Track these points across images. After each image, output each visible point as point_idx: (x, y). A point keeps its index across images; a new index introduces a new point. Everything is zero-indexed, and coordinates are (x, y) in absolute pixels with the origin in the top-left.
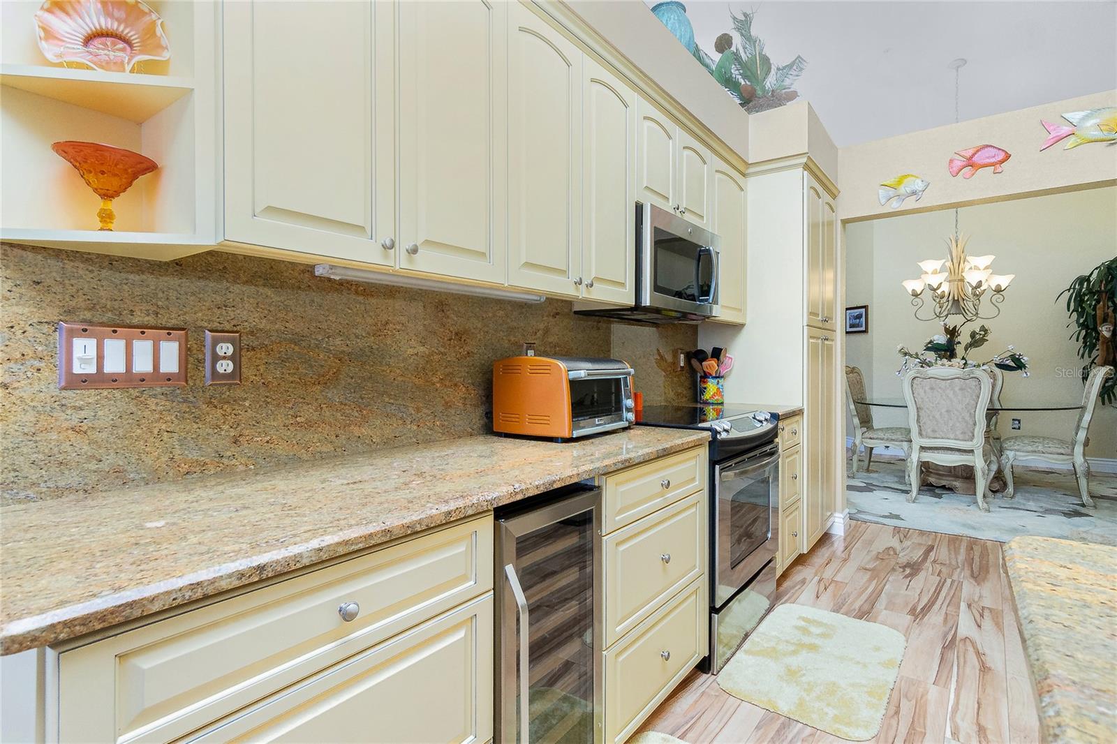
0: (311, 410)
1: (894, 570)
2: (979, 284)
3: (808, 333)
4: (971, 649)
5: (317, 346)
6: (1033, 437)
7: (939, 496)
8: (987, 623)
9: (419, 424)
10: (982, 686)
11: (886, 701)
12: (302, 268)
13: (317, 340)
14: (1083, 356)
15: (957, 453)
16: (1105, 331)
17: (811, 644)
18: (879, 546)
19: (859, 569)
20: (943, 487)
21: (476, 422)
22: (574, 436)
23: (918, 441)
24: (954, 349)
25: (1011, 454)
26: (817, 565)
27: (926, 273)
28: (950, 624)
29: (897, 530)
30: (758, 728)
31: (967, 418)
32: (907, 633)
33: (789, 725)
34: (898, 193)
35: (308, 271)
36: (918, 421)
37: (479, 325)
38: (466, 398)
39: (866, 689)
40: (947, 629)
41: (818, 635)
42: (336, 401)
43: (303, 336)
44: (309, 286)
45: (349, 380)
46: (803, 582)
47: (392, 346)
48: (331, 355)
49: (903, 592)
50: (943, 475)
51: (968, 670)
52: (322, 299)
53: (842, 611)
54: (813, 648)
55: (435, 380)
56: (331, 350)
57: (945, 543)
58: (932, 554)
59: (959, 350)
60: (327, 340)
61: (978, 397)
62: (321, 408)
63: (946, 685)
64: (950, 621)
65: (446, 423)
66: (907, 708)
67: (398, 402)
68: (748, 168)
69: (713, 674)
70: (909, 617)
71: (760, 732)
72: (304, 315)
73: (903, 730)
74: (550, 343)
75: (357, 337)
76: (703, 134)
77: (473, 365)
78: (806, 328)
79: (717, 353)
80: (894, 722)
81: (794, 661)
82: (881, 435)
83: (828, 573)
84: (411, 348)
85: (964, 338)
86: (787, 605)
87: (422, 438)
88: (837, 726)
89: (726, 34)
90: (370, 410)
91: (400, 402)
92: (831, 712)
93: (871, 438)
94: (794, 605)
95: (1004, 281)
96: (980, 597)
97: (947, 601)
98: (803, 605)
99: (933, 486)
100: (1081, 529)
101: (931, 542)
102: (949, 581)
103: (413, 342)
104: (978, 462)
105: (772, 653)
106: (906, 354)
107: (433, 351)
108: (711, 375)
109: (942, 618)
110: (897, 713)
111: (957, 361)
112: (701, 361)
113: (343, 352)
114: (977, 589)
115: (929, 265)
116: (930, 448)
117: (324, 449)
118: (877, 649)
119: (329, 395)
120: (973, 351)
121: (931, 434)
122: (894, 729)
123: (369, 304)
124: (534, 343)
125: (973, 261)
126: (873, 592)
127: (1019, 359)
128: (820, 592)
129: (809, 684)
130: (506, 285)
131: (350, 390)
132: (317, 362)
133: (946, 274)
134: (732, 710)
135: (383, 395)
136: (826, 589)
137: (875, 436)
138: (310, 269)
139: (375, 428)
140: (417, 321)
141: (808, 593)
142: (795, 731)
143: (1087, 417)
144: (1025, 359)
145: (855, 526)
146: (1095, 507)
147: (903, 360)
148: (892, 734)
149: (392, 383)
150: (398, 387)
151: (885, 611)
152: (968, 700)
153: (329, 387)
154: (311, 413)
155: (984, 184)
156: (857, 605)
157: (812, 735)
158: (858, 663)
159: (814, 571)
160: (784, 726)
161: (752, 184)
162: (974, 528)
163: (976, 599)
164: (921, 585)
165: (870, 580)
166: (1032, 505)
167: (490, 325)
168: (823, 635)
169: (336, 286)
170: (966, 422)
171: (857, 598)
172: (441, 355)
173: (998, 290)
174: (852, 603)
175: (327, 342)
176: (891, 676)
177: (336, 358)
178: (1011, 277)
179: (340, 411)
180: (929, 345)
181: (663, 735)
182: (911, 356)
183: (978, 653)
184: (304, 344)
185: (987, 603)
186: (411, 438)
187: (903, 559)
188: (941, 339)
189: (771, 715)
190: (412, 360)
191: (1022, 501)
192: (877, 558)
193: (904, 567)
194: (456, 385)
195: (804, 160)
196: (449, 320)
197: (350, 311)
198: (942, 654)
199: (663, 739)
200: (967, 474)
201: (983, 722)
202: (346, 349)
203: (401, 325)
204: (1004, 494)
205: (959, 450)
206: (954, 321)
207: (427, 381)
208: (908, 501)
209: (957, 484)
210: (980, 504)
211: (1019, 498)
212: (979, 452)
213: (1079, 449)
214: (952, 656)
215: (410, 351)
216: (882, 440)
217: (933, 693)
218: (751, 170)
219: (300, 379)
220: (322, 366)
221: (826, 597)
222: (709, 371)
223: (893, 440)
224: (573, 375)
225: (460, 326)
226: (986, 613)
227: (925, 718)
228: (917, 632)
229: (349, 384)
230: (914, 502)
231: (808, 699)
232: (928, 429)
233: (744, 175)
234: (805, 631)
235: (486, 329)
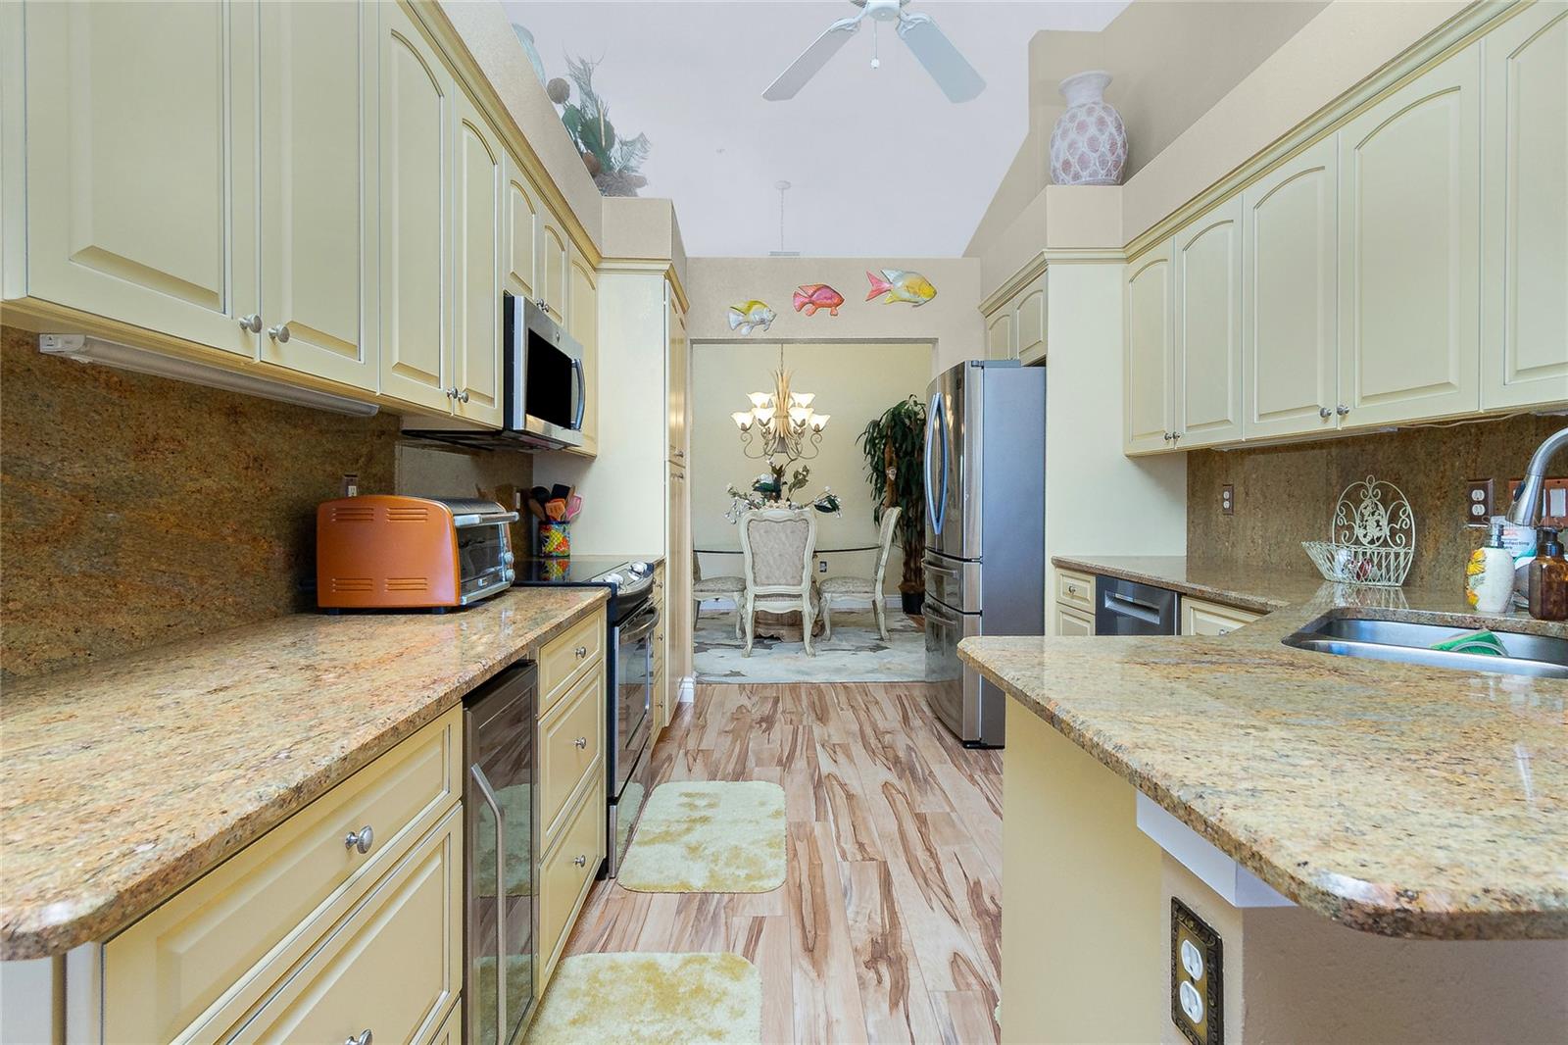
0: (33, 589)
1: (751, 727)
2: (803, 422)
3: (671, 470)
4: (835, 783)
5: (43, 476)
6: (845, 578)
7: (769, 647)
8: (841, 758)
9: (203, 603)
10: (852, 811)
11: (785, 847)
12: (16, 336)
13: (43, 465)
14: (874, 499)
15: (787, 598)
16: (891, 474)
17: (701, 818)
18: (731, 707)
19: (719, 734)
20: (772, 638)
21: (282, 596)
22: (464, 603)
23: (752, 590)
24: (780, 490)
25: (827, 596)
26: (677, 738)
27: (756, 406)
28: (813, 766)
29: (742, 687)
30: (679, 912)
31: (797, 562)
32: (781, 783)
33: (707, 900)
34: (749, 320)
35: (27, 343)
36: (753, 568)
37: (286, 448)
38: (268, 560)
39: (765, 843)
40: (812, 771)
41: (705, 806)
42: (74, 570)
43: (18, 458)
44: (29, 370)
45: (97, 535)
46: (670, 758)
47: (164, 478)
48: (66, 492)
49: (766, 746)
50: (770, 625)
51: (838, 799)
52: (51, 394)
53: (719, 777)
54: (704, 820)
55: (226, 531)
56: (67, 483)
57: (787, 692)
58: (780, 705)
59: (785, 489)
60: (59, 465)
61: (807, 540)
62: (51, 585)
63: (826, 819)
64: (813, 763)
65: (242, 600)
66: (801, 847)
67: (173, 569)
68: (600, 262)
69: (611, 878)
70: (778, 768)
71: (682, 915)
72: (21, 420)
73: (805, 867)
74: (375, 475)
75: (109, 460)
76: (563, 213)
77: (278, 508)
78: (668, 463)
79: (562, 492)
80: (795, 864)
81: (693, 838)
82: (711, 586)
83: (691, 744)
84: (191, 480)
85: (788, 478)
86: (663, 786)
87: (208, 625)
88: (752, 883)
89: (562, 80)
90: (130, 584)
91: (176, 568)
92: (742, 873)
93: (701, 591)
94: (669, 784)
95: (821, 421)
96: (829, 736)
97: (805, 748)
98: (679, 781)
99: (762, 637)
100: (886, 661)
101: (775, 694)
102: (801, 727)
103: (194, 471)
104: (806, 607)
105: (666, 837)
106: (734, 494)
107: (223, 486)
108: (555, 520)
109: (806, 763)
110: (795, 855)
111: (782, 502)
112: (542, 503)
113: (86, 487)
114: (825, 729)
115: (759, 398)
116: (764, 596)
117: (56, 655)
118: (763, 804)
119: (65, 561)
120: (796, 492)
121: (765, 581)
122: (797, 869)
123: (128, 406)
124: (355, 476)
125: (798, 398)
126: (740, 752)
127: (833, 501)
128: (690, 765)
129: (713, 854)
130: (378, 394)
131: (97, 551)
132: (42, 503)
133: (774, 409)
134: (645, 906)
135: (150, 558)
136: (695, 760)
137: (706, 588)
138: (30, 340)
139: (137, 613)
140: (200, 437)
141: (679, 766)
142: (715, 903)
143: (885, 556)
144: (838, 501)
145: (702, 690)
146: (890, 640)
147: (732, 501)
148: (797, 874)
149: (163, 538)
150: (172, 544)
151: (757, 769)
152: (845, 824)
153: (64, 546)
154: (34, 593)
155: (823, 323)
156: (730, 768)
157: (731, 900)
158: (751, 821)
159: (676, 744)
160: (702, 903)
161: (605, 281)
162: (807, 674)
163: (827, 738)
164: (779, 736)
165: (734, 742)
166: (845, 645)
167: (300, 448)
168: (711, 806)
169: (74, 373)
170: (796, 567)
171: (728, 762)
172: (234, 493)
173: (817, 430)
174: (725, 768)
175: (60, 470)
176: (781, 826)
177: (75, 497)
178: (827, 417)
179: (82, 587)
180: (757, 485)
181: (582, 956)
182: (740, 496)
183: (841, 784)
184: (20, 472)
185: (835, 740)
186: (191, 625)
187: (757, 716)
188: (768, 478)
189: (687, 896)
190: (192, 501)
191: (837, 642)
192: (733, 719)
193: (760, 723)
194: (255, 539)
195: (667, 266)
196: (245, 438)
197: (97, 417)
198: (815, 793)
199: (583, 960)
200: (794, 621)
201: (861, 839)
202: (91, 481)
203: (176, 443)
204: (823, 637)
205: (789, 596)
206: (780, 460)
207: (215, 535)
208: (743, 656)
209: (783, 632)
210: (807, 648)
211: (834, 640)
212: (806, 596)
213: (879, 586)
214: (824, 793)
215: (191, 486)
216: (713, 591)
217: (818, 829)
218: (604, 265)
219: (13, 533)
220: (52, 511)
221: (698, 767)
222: (554, 515)
223: (724, 591)
224: (460, 521)
225: (260, 447)
226: (838, 749)
227: (818, 851)
228: (789, 779)
229: (97, 541)
230: (749, 656)
231: (716, 869)
232: (762, 577)
233: (595, 269)
234: (692, 807)
235: (294, 453)
